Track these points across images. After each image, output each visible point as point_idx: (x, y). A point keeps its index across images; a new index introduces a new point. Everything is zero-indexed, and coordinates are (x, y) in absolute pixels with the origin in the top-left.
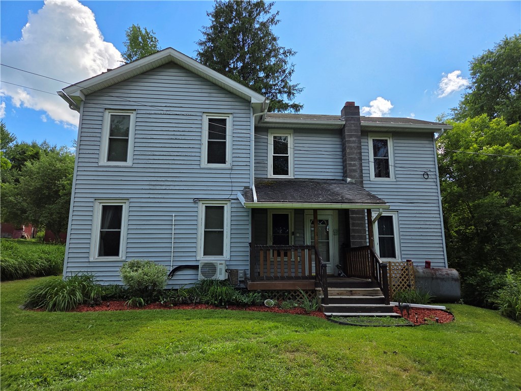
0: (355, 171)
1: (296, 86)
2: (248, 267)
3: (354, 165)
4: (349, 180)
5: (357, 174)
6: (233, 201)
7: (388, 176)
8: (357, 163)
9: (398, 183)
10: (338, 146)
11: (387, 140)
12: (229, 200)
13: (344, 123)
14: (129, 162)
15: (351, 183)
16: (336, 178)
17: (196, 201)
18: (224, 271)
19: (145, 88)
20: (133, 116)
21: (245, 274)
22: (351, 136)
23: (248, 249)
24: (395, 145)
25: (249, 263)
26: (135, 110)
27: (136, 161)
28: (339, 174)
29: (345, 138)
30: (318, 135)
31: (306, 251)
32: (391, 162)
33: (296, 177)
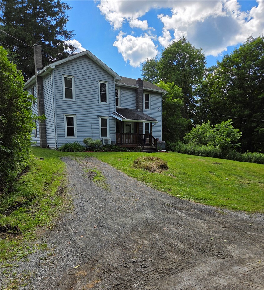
0: (141, 107)
1: (72, 32)
2: (115, 141)
3: (141, 105)
4: (139, 110)
5: (141, 108)
6: (110, 117)
7: (148, 109)
8: (141, 104)
9: (151, 111)
10: (134, 96)
11: (149, 95)
12: (108, 117)
13: (138, 87)
14: (74, 99)
15: (140, 111)
16: (134, 108)
17: (98, 116)
18: (110, 142)
19: (77, 66)
20: (73, 79)
21: (115, 143)
22: (140, 93)
23: (115, 134)
24: (151, 97)
25: (115, 139)
26: (74, 76)
27: (77, 99)
28: (134, 107)
29: (138, 93)
30: (128, 90)
31: (124, 135)
32: (149, 104)
33: (122, 107)
